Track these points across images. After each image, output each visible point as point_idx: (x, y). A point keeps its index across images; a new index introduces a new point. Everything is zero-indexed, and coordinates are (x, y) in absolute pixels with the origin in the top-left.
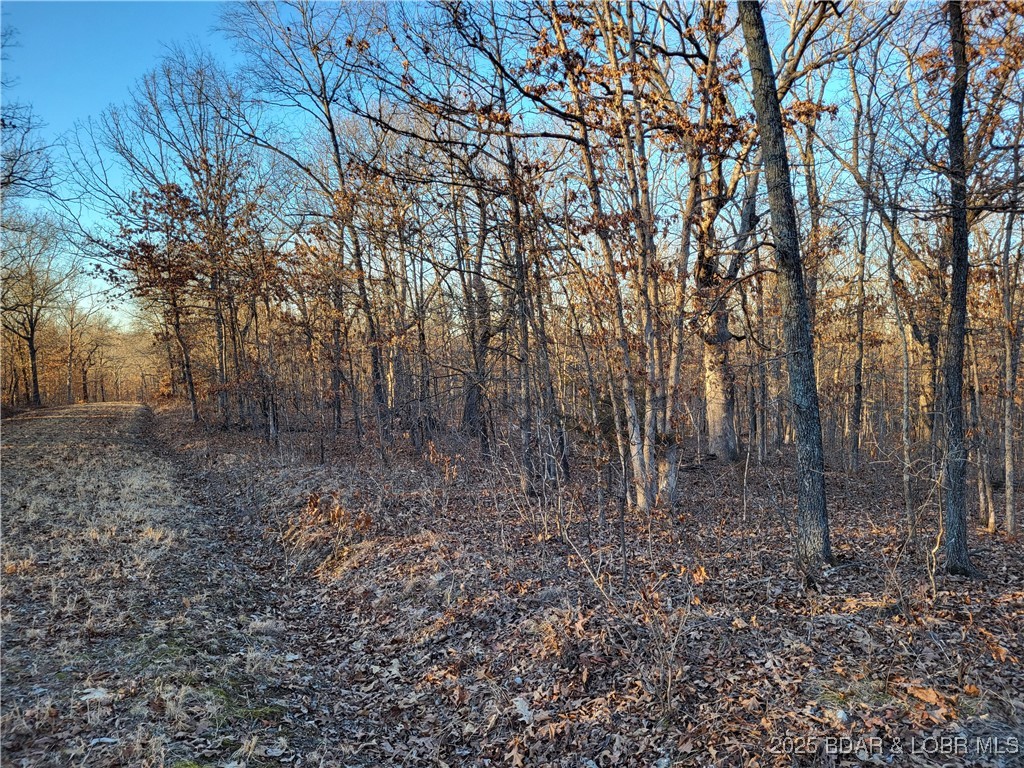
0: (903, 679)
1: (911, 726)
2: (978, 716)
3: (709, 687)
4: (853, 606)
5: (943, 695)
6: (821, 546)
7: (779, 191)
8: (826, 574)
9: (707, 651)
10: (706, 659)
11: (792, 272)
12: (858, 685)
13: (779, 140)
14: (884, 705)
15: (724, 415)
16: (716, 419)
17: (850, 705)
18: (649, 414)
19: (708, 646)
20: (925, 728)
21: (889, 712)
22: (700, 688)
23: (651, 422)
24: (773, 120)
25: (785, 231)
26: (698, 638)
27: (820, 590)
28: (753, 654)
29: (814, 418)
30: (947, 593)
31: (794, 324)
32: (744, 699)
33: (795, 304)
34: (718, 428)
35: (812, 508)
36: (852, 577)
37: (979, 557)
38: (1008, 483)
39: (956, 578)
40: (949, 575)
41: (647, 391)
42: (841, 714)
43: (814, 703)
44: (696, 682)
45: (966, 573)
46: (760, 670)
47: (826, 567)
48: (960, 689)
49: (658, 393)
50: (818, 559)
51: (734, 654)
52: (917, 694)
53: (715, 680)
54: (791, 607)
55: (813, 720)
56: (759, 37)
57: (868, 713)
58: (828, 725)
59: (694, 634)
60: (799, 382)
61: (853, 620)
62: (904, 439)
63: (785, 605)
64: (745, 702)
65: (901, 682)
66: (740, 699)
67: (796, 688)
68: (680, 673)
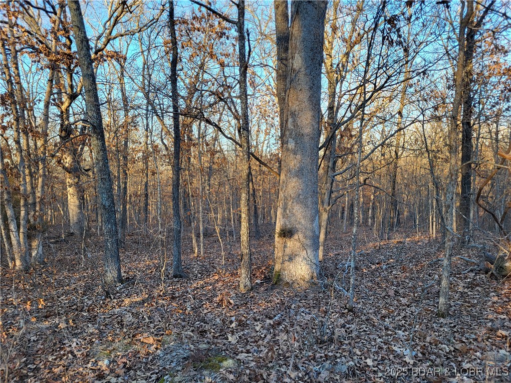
0: (140, 335)
1: (139, 358)
2: (169, 344)
3: (36, 367)
4: (127, 302)
5: (156, 338)
6: (117, 275)
7: (91, 93)
8: (118, 289)
9: (40, 346)
10: (37, 351)
11: (99, 137)
12: (118, 343)
13: (90, 66)
14: (129, 351)
15: (79, 211)
16: (74, 213)
17: (112, 355)
18: (23, 213)
19: (40, 343)
20: (146, 357)
21: (130, 354)
22: (31, 369)
23: (24, 218)
24: (86, 55)
25: (95, 114)
26: (35, 340)
27: (112, 298)
28: (66, 341)
29: (112, 211)
30: (171, 287)
31: (101, 163)
32: (55, 368)
33: (101, 153)
34: (75, 218)
35: (112, 256)
36: (130, 288)
37: (188, 269)
38: (201, 235)
39: (177, 280)
40: (174, 279)
41: (22, 200)
42: (106, 362)
43: (93, 360)
44: (28, 367)
45: (181, 277)
46: (68, 349)
47: (118, 285)
48: (164, 333)
49: (30, 201)
50: (115, 281)
51: (55, 344)
52: (145, 341)
53: (40, 362)
54: (96, 310)
55: (92, 369)
56: (77, 9)
57: (120, 357)
58: (99, 369)
59: (32, 338)
60: (104, 193)
61: (126, 310)
62: (159, 218)
63: (93, 309)
64: (56, 370)
65: (139, 337)
66: (53, 369)
67: (85, 354)
68: (18, 364)
